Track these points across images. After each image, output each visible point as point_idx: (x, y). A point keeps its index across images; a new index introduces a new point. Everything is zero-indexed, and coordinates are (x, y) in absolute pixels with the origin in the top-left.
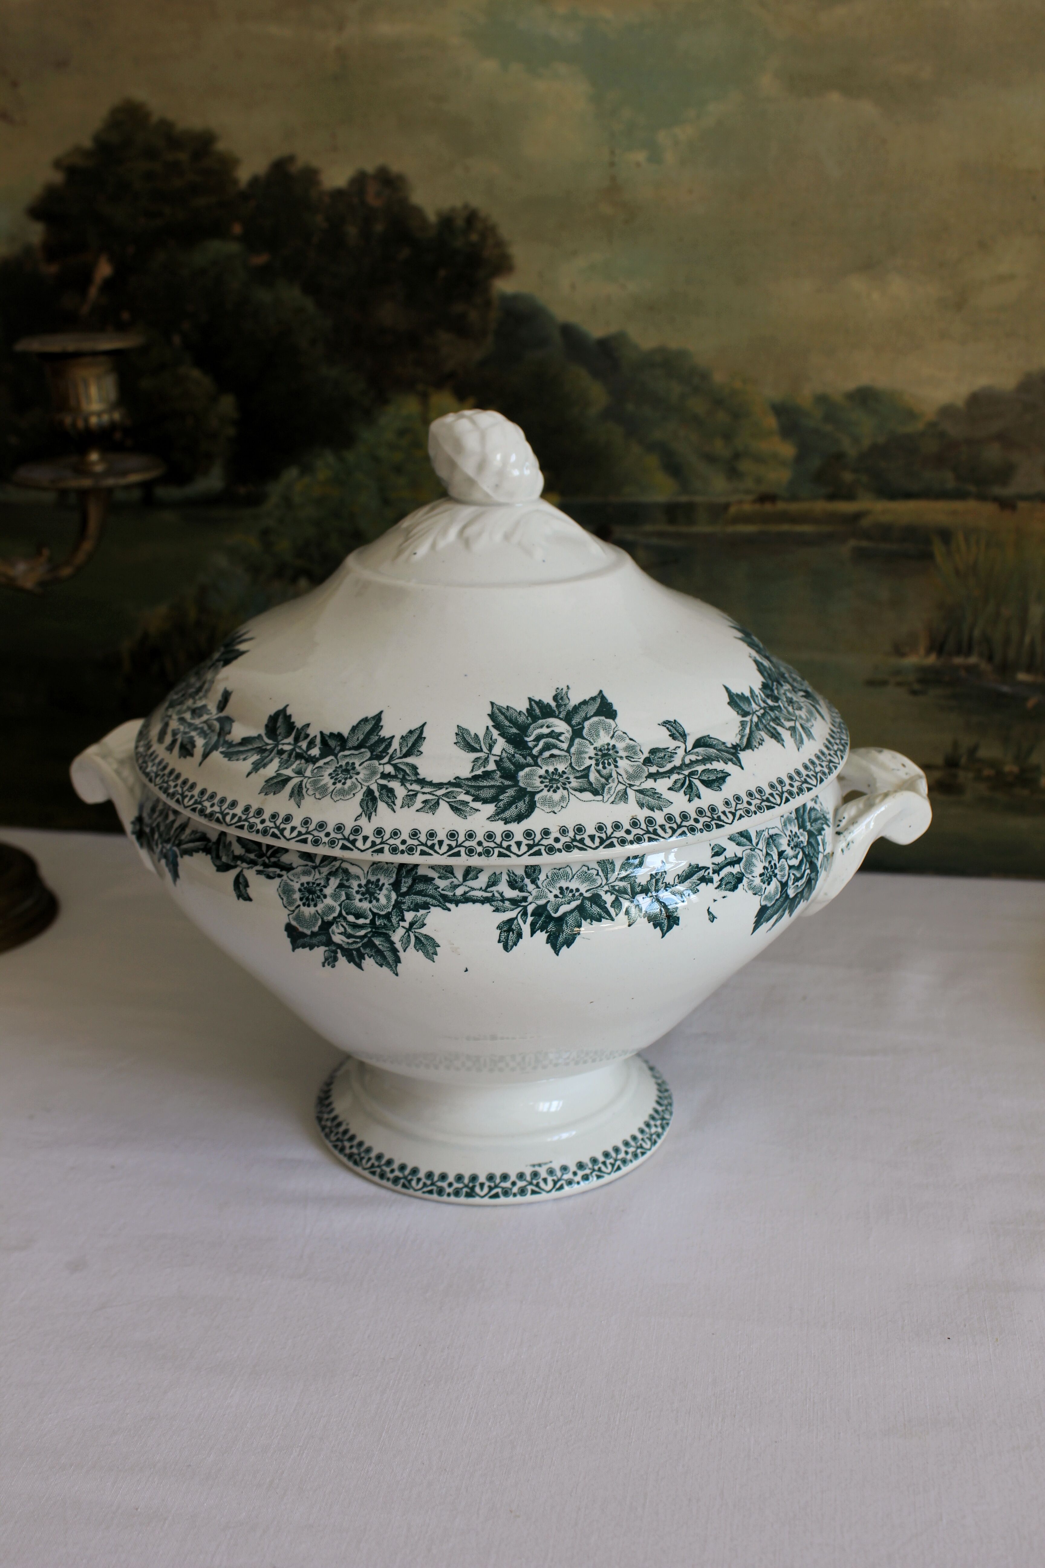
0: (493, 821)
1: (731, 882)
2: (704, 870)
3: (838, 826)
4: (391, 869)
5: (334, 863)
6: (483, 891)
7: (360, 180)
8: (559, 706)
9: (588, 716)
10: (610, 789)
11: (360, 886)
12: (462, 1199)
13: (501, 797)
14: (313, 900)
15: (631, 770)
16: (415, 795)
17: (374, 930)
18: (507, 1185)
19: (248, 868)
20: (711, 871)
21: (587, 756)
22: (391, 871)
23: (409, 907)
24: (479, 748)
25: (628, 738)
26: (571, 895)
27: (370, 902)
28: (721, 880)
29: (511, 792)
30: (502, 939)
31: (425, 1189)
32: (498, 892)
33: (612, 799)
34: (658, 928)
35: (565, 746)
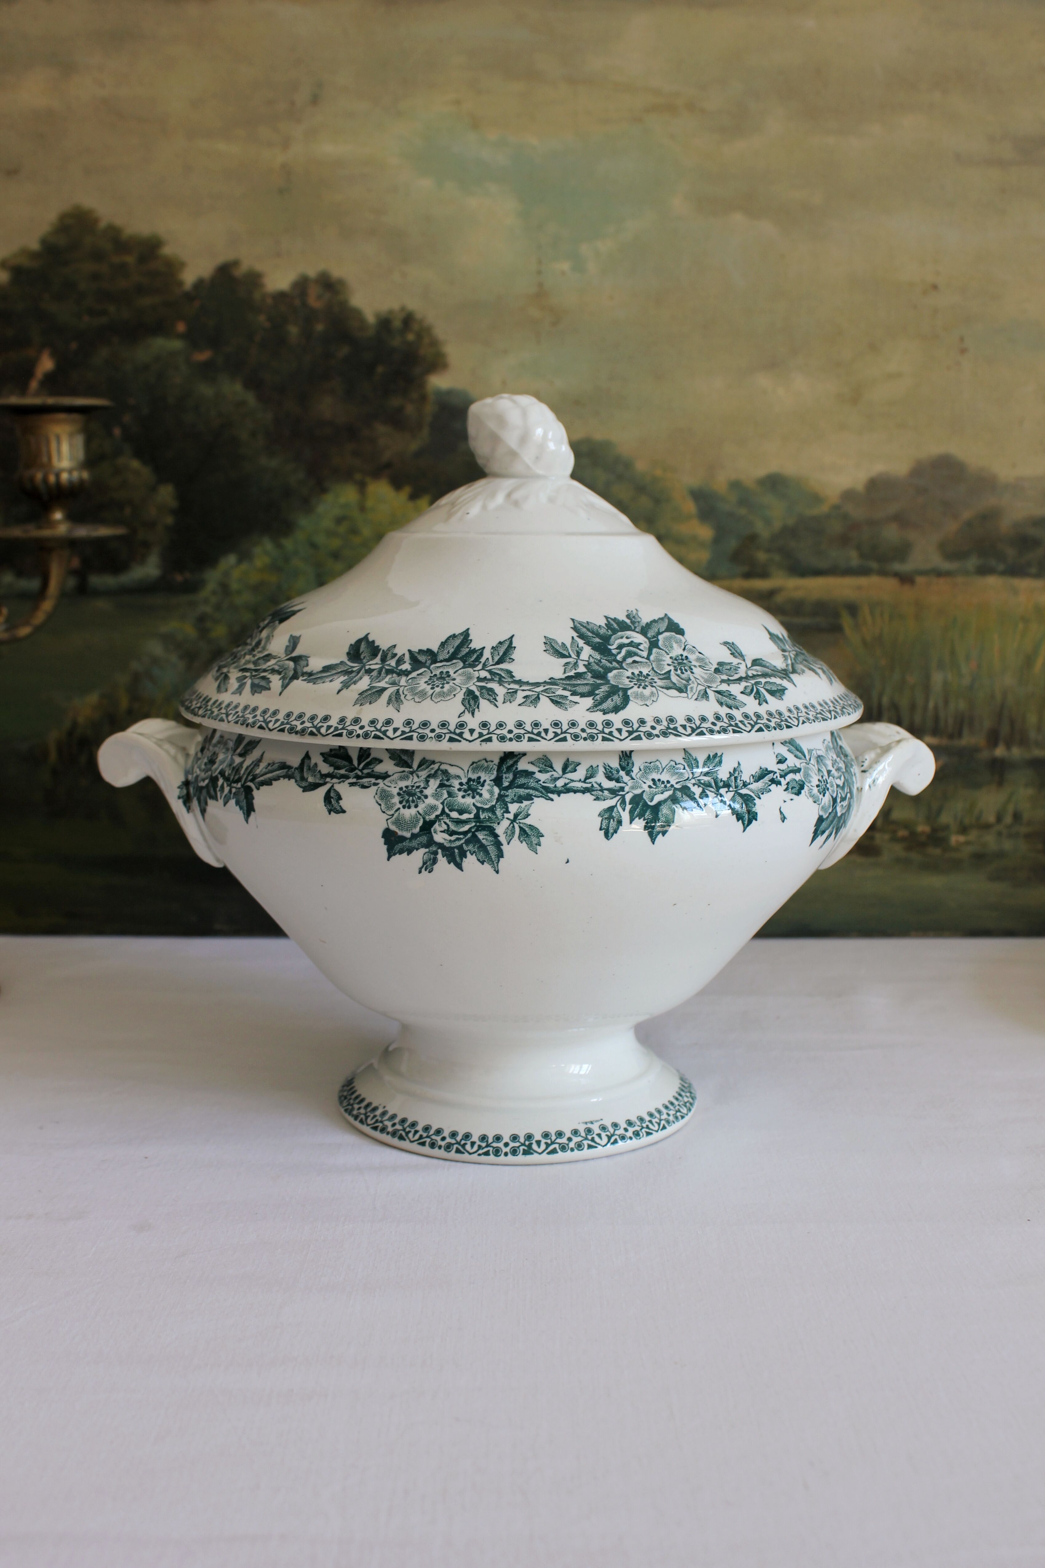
0: (592, 712)
1: (795, 787)
2: (772, 774)
3: (862, 766)
4: (491, 766)
5: (432, 766)
6: (582, 782)
7: (302, 285)
8: (633, 623)
9: (661, 631)
10: (692, 688)
11: (461, 784)
12: (520, 1158)
13: (597, 692)
14: (413, 801)
15: (706, 676)
16: (516, 692)
17: (478, 824)
18: (564, 1140)
19: (339, 783)
20: (778, 775)
21: (665, 663)
22: (491, 769)
23: (512, 799)
24: (567, 654)
25: (697, 652)
26: (663, 786)
27: (473, 797)
28: (788, 784)
30: (603, 827)
31: (481, 1152)
32: (596, 782)
33: (695, 697)
34: (740, 821)
35: (645, 654)
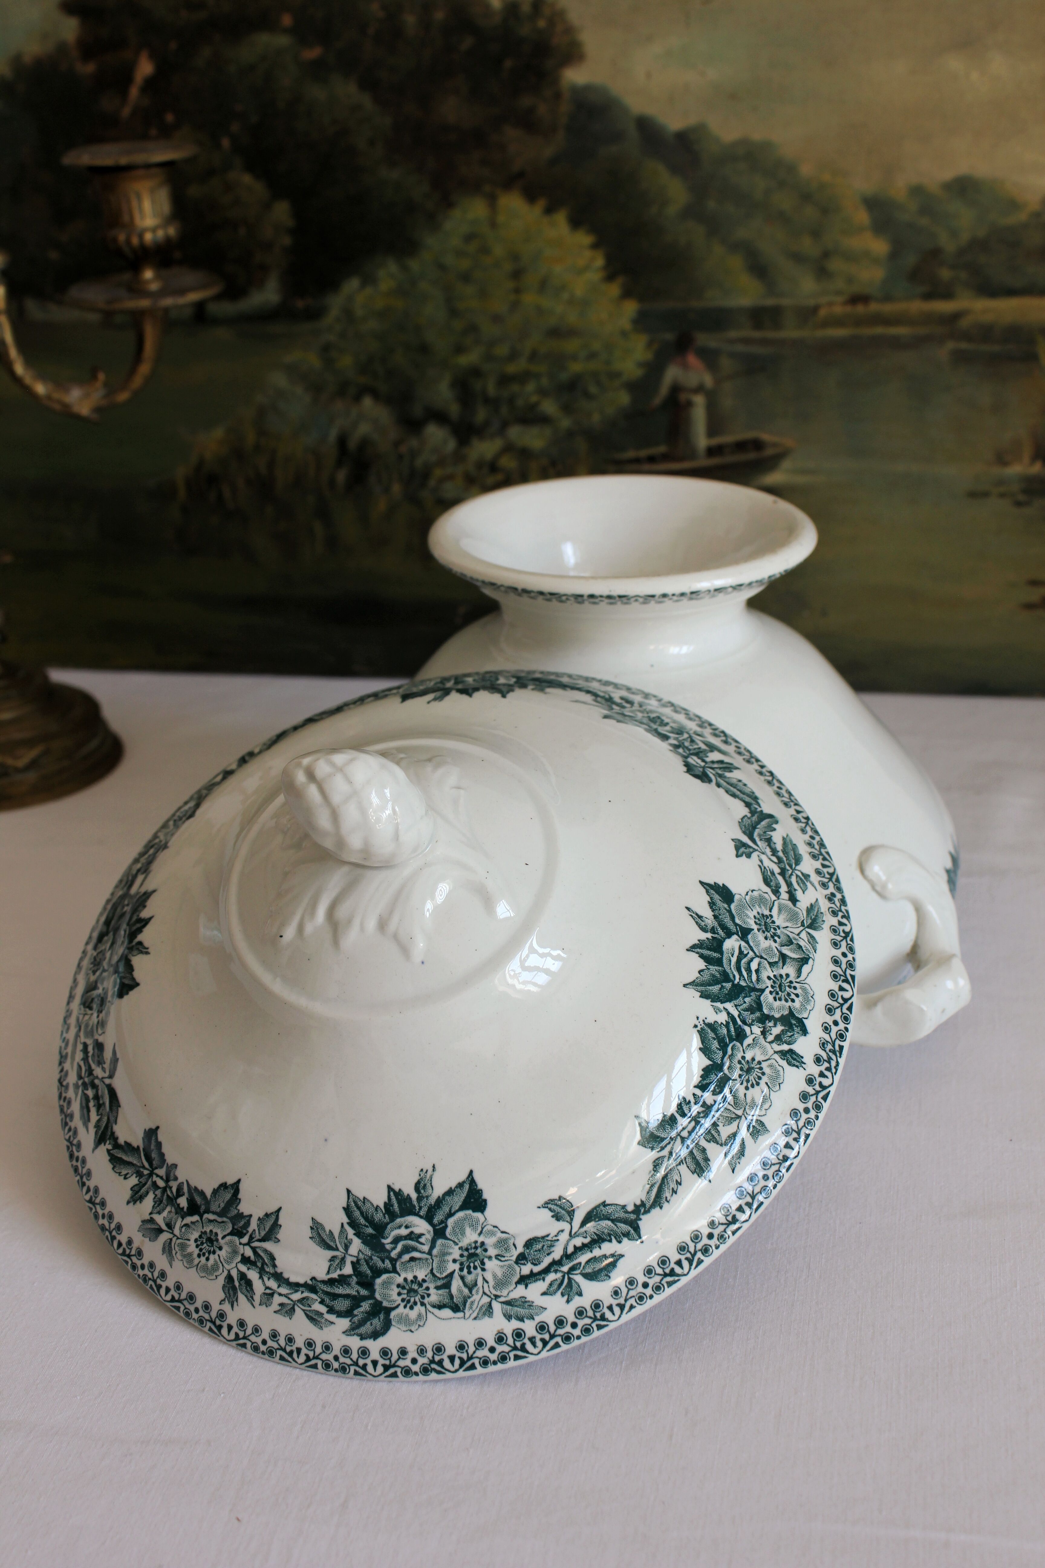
0: (348, 1335)
8: (420, 1199)
9: (452, 1212)
10: (472, 1303)
13: (355, 1312)
15: (499, 1274)
16: (272, 1295)
21: (450, 1258)
24: (334, 1246)
25: (499, 1232)
29: (366, 1306)
33: (475, 1315)
35: (426, 1248)
